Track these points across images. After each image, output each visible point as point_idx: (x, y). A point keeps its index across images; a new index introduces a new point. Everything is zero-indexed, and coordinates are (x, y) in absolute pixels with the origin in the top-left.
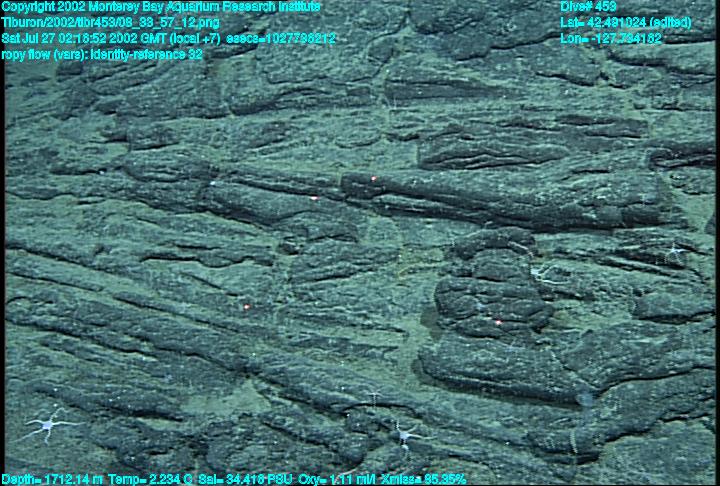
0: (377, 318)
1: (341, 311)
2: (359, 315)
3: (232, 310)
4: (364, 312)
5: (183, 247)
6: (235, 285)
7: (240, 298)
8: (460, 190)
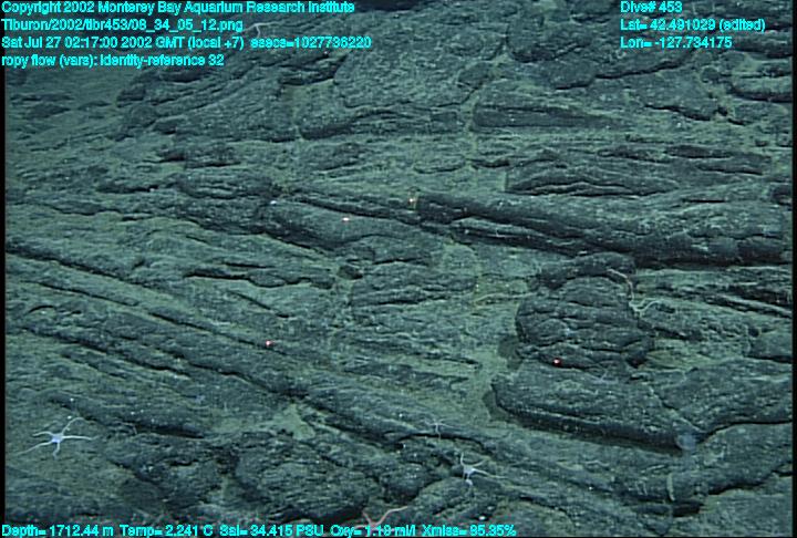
0: (446, 348)
1: (406, 338)
2: (426, 344)
3: (281, 332)
4: (432, 340)
5: (233, 265)
6: (287, 305)
7: (291, 319)
8: (552, 215)
